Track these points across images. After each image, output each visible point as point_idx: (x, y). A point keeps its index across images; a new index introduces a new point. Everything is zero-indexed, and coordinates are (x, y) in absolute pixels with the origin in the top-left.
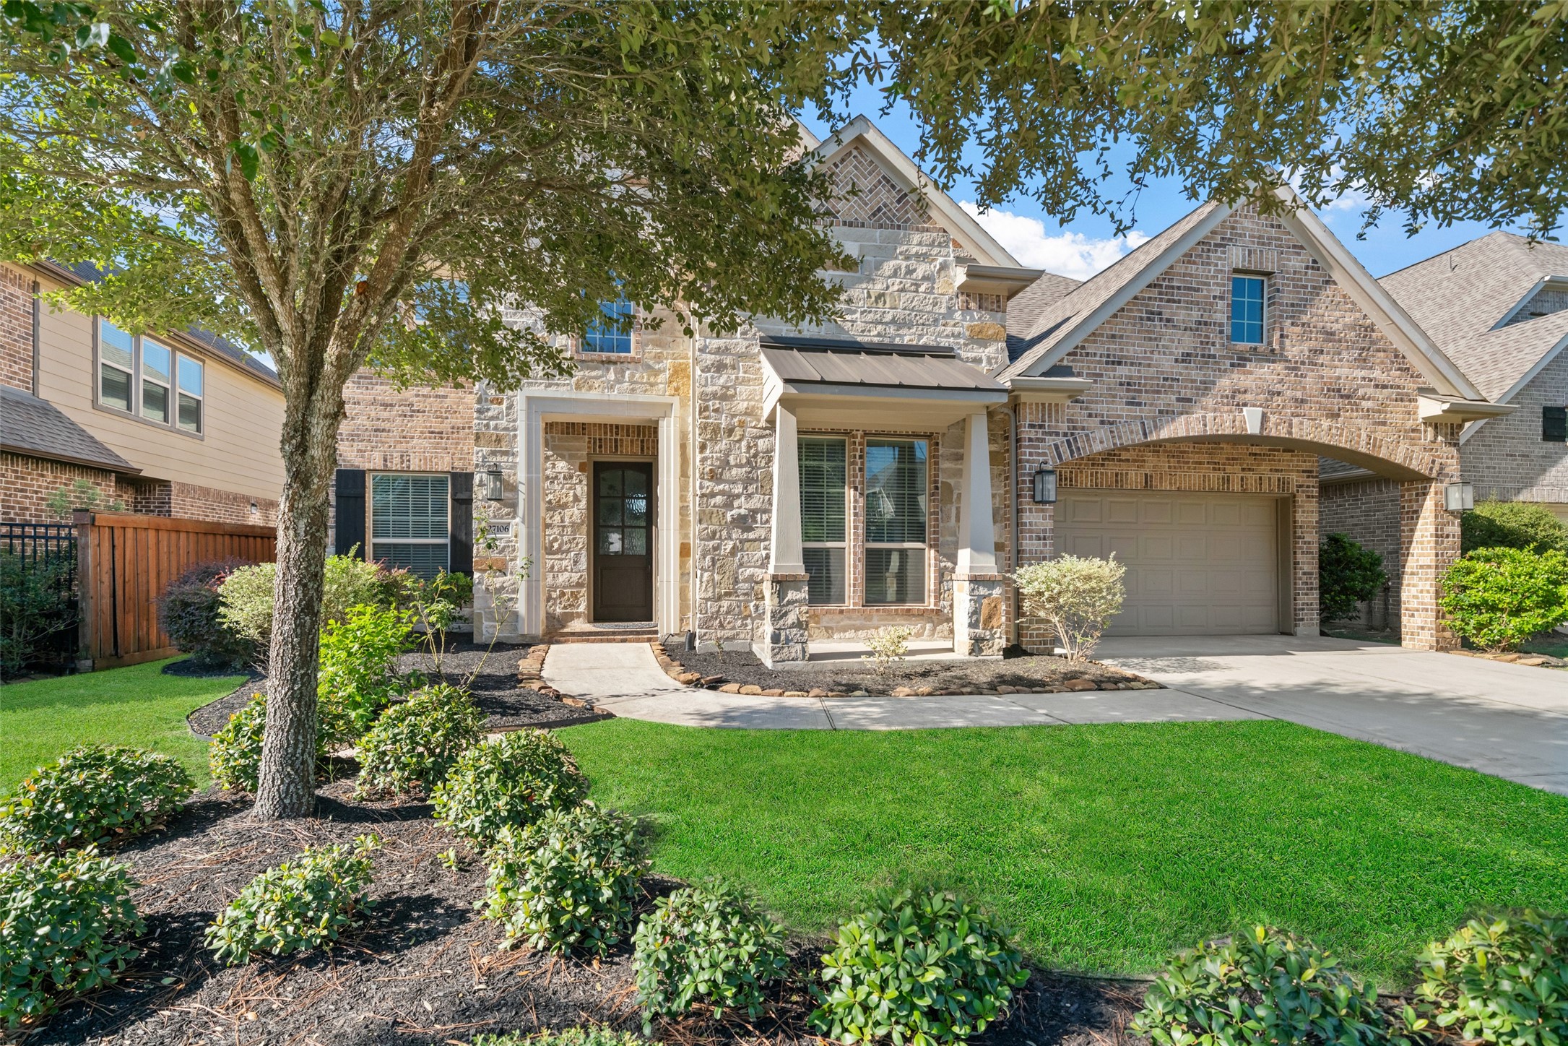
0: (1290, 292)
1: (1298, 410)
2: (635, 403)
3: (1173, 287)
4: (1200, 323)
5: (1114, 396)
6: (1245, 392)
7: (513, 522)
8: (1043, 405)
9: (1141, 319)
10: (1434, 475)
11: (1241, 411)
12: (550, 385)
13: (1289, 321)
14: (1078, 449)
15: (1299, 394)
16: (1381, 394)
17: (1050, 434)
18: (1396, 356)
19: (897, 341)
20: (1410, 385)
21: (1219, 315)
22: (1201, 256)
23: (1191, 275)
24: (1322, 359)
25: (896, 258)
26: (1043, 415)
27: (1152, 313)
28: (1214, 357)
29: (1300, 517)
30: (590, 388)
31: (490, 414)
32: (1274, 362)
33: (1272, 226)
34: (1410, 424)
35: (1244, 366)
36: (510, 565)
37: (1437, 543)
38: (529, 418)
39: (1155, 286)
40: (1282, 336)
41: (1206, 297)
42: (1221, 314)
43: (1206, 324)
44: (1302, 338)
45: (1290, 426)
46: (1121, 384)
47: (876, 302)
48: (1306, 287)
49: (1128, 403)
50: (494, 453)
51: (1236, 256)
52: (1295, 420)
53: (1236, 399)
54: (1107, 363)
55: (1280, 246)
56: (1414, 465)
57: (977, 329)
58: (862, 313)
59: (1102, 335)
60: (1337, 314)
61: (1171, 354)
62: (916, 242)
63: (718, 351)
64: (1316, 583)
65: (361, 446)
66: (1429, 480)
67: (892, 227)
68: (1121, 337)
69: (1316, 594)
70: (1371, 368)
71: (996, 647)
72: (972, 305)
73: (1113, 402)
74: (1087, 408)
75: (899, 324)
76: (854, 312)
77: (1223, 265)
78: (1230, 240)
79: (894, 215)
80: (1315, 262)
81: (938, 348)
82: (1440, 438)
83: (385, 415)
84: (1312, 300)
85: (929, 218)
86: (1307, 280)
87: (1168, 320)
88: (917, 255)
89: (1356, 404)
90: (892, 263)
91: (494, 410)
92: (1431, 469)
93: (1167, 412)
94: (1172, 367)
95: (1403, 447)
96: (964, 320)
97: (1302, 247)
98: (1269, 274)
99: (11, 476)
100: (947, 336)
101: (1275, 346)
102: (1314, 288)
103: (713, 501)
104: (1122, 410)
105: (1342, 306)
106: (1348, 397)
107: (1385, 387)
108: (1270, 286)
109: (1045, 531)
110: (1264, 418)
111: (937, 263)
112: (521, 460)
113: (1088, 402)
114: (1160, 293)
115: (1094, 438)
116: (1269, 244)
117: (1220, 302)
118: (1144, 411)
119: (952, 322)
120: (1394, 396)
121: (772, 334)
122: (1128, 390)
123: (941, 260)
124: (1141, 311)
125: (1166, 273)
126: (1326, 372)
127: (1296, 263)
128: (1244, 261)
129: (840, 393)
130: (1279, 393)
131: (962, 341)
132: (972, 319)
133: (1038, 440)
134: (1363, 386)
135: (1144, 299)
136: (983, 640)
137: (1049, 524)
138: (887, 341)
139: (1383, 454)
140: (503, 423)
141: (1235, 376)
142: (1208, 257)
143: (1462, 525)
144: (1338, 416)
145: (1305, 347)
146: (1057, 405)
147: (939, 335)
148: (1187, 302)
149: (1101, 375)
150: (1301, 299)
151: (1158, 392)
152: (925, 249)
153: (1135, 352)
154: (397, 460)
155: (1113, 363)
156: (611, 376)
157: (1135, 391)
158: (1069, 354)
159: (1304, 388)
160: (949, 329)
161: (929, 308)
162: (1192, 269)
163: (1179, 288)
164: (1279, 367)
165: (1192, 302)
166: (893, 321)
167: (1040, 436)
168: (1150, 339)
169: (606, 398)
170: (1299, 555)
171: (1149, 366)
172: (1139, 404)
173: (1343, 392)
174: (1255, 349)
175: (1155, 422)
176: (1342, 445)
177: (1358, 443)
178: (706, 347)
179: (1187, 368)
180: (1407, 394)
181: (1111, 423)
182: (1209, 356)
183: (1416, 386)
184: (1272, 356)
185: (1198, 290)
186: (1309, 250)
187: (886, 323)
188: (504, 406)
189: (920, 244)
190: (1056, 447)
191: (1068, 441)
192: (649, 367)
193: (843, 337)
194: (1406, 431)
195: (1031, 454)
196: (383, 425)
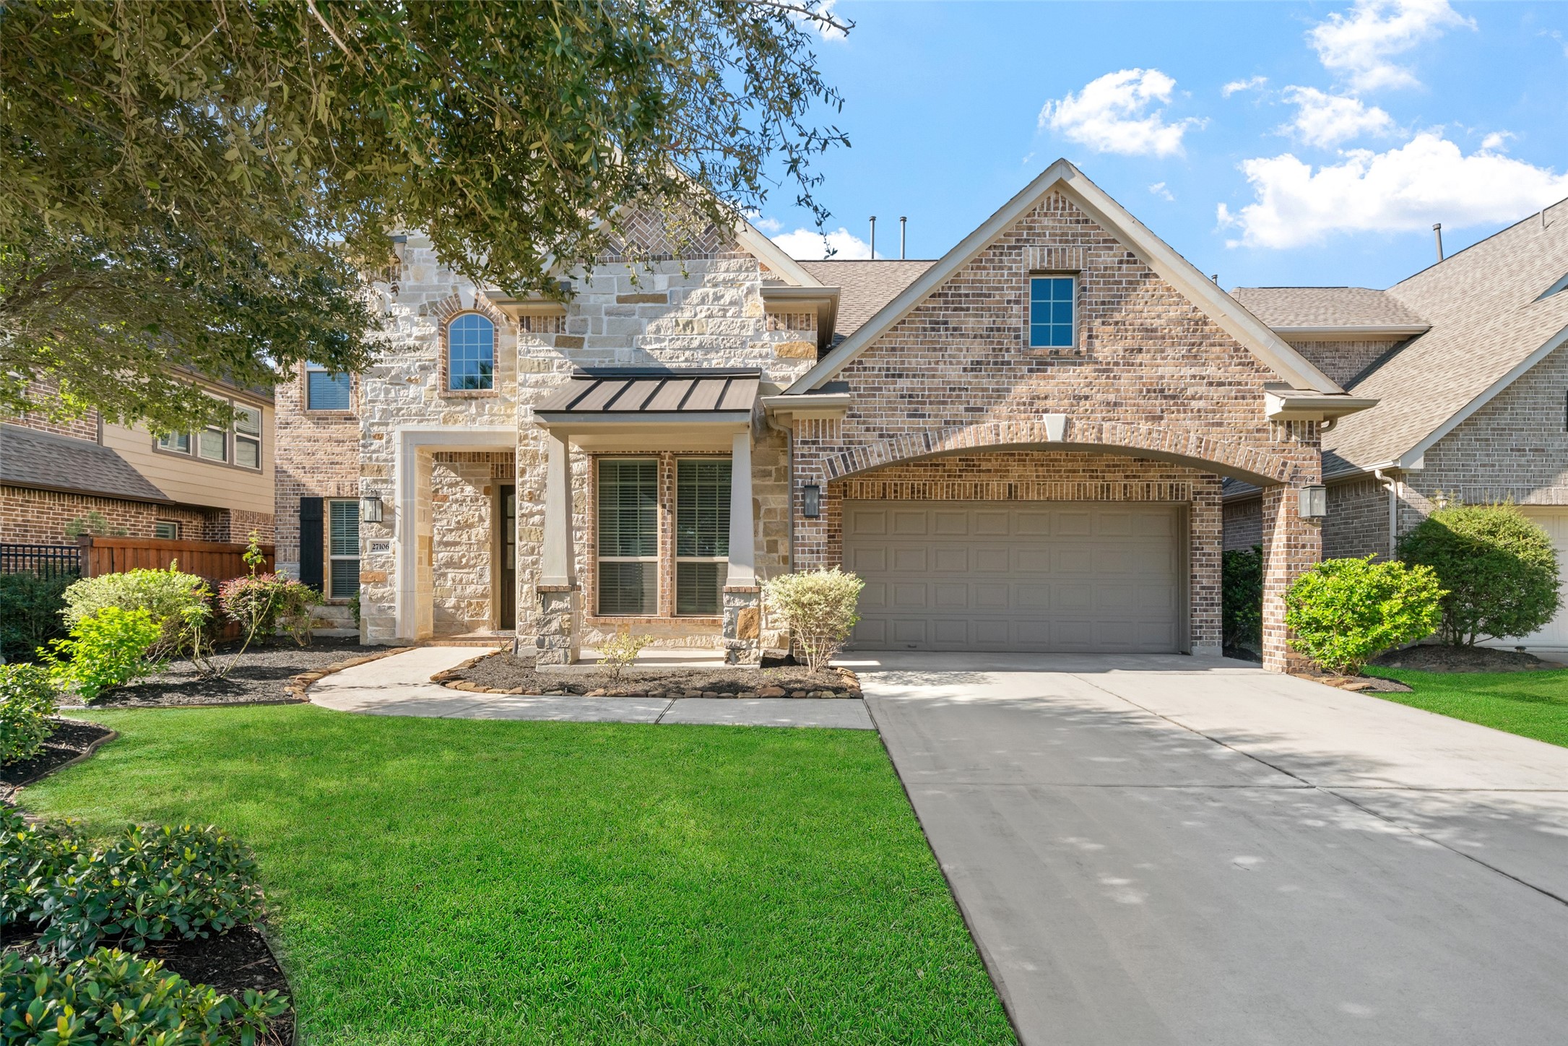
0: (1100, 290)
1: (1111, 415)
2: (494, 433)
3: (960, 295)
4: (992, 329)
5: (896, 409)
6: (1046, 398)
7: (392, 541)
8: (817, 421)
9: (925, 329)
10: (1285, 478)
11: (1041, 418)
12: (421, 421)
13: (1100, 320)
14: (854, 463)
15: (1112, 397)
16: (1215, 393)
17: (824, 449)
18: (1236, 350)
19: (705, 365)
20: (1254, 381)
21: (1014, 320)
22: (992, 261)
23: (980, 281)
24: (1139, 358)
25: (704, 286)
26: (817, 432)
27: (937, 323)
28: (1009, 363)
29: (1197, 526)
30: (456, 422)
31: (373, 448)
32: (1081, 364)
33: (1078, 222)
34: (1252, 425)
35: (1045, 371)
36: (390, 577)
37: (1289, 554)
38: (404, 450)
39: (940, 295)
40: (1090, 337)
41: (999, 302)
42: (1018, 318)
43: (999, 329)
44: (1115, 337)
45: (1100, 431)
46: (902, 397)
47: (684, 329)
48: (1120, 282)
49: (909, 416)
50: (375, 482)
51: (1032, 257)
52: (1106, 425)
53: (1035, 406)
54: (887, 376)
55: (1088, 242)
56: (1259, 469)
57: (786, 349)
58: (670, 341)
59: (881, 349)
60: (1160, 308)
61: (959, 363)
62: (723, 269)
63: (536, 384)
64: (1218, 598)
65: (320, 477)
66: (1282, 484)
67: (700, 257)
68: (902, 349)
69: (1218, 611)
70: (1204, 364)
71: (753, 656)
72: (781, 325)
73: (893, 415)
74: (864, 423)
75: (705, 348)
76: (663, 340)
77: (1019, 268)
78: (1027, 241)
79: (702, 246)
80: (1130, 255)
81: (746, 370)
82: (1293, 438)
83: (338, 450)
84: (1126, 296)
85: (737, 245)
86: (1122, 276)
87: (955, 329)
88: (725, 282)
89: (1183, 404)
90: (700, 291)
91: (377, 444)
92: (1282, 472)
93: (954, 423)
94: (960, 377)
95: (1244, 449)
96: (773, 340)
97: (1114, 241)
98: (1077, 272)
99: (58, 509)
100: (755, 357)
101: (1083, 349)
102: (1130, 283)
103: (531, 521)
104: (903, 422)
105: (1164, 300)
106: (1173, 397)
107: (1221, 384)
108: (1079, 284)
109: (818, 545)
110: (1068, 424)
111: (744, 288)
112: (398, 487)
113: (866, 416)
114: (946, 302)
115: (872, 452)
116: (1074, 241)
117: (1015, 307)
118: (929, 423)
119: (760, 344)
120: (1233, 394)
121: (585, 366)
122: (910, 403)
123: (748, 284)
124: (924, 322)
125: (952, 281)
126: (1145, 372)
127: (1107, 258)
128: (1042, 260)
129: (586, 421)
130: (1086, 398)
131: (770, 361)
132: (781, 338)
133: (811, 455)
134: (1193, 385)
135: (928, 309)
136: (739, 649)
137: (823, 538)
138: (694, 365)
139: (1217, 457)
140: (383, 455)
141: (1034, 382)
142: (1001, 261)
143: (1324, 533)
144: (1161, 418)
145: (1120, 347)
146: (831, 421)
147: (747, 356)
148: (977, 309)
149: (880, 389)
150: (1114, 296)
151: (944, 403)
152: (732, 275)
153: (918, 363)
154: (348, 489)
155: (893, 376)
156: (473, 410)
157: (918, 403)
158: (844, 370)
159: (1118, 391)
160: (756, 351)
161: (736, 332)
162: (982, 275)
163: (967, 295)
164: (1087, 370)
165: (982, 309)
166: (701, 346)
167: (813, 451)
168: (935, 350)
169: (468, 430)
170: (1197, 569)
171: (933, 376)
172: (923, 416)
173: (1166, 393)
174: (1057, 352)
175: (940, 433)
176: (1166, 449)
177: (1186, 446)
178: (526, 381)
179: (977, 377)
180: (1250, 391)
181: (892, 436)
182: (1003, 363)
183: (1262, 382)
184: (1078, 359)
185: (989, 296)
186: (1122, 243)
187: (694, 349)
188: (384, 441)
189: (727, 271)
190: (831, 462)
191: (844, 456)
192: (506, 400)
193: (652, 365)
194: (1248, 431)
195: (803, 470)
196: (337, 459)
